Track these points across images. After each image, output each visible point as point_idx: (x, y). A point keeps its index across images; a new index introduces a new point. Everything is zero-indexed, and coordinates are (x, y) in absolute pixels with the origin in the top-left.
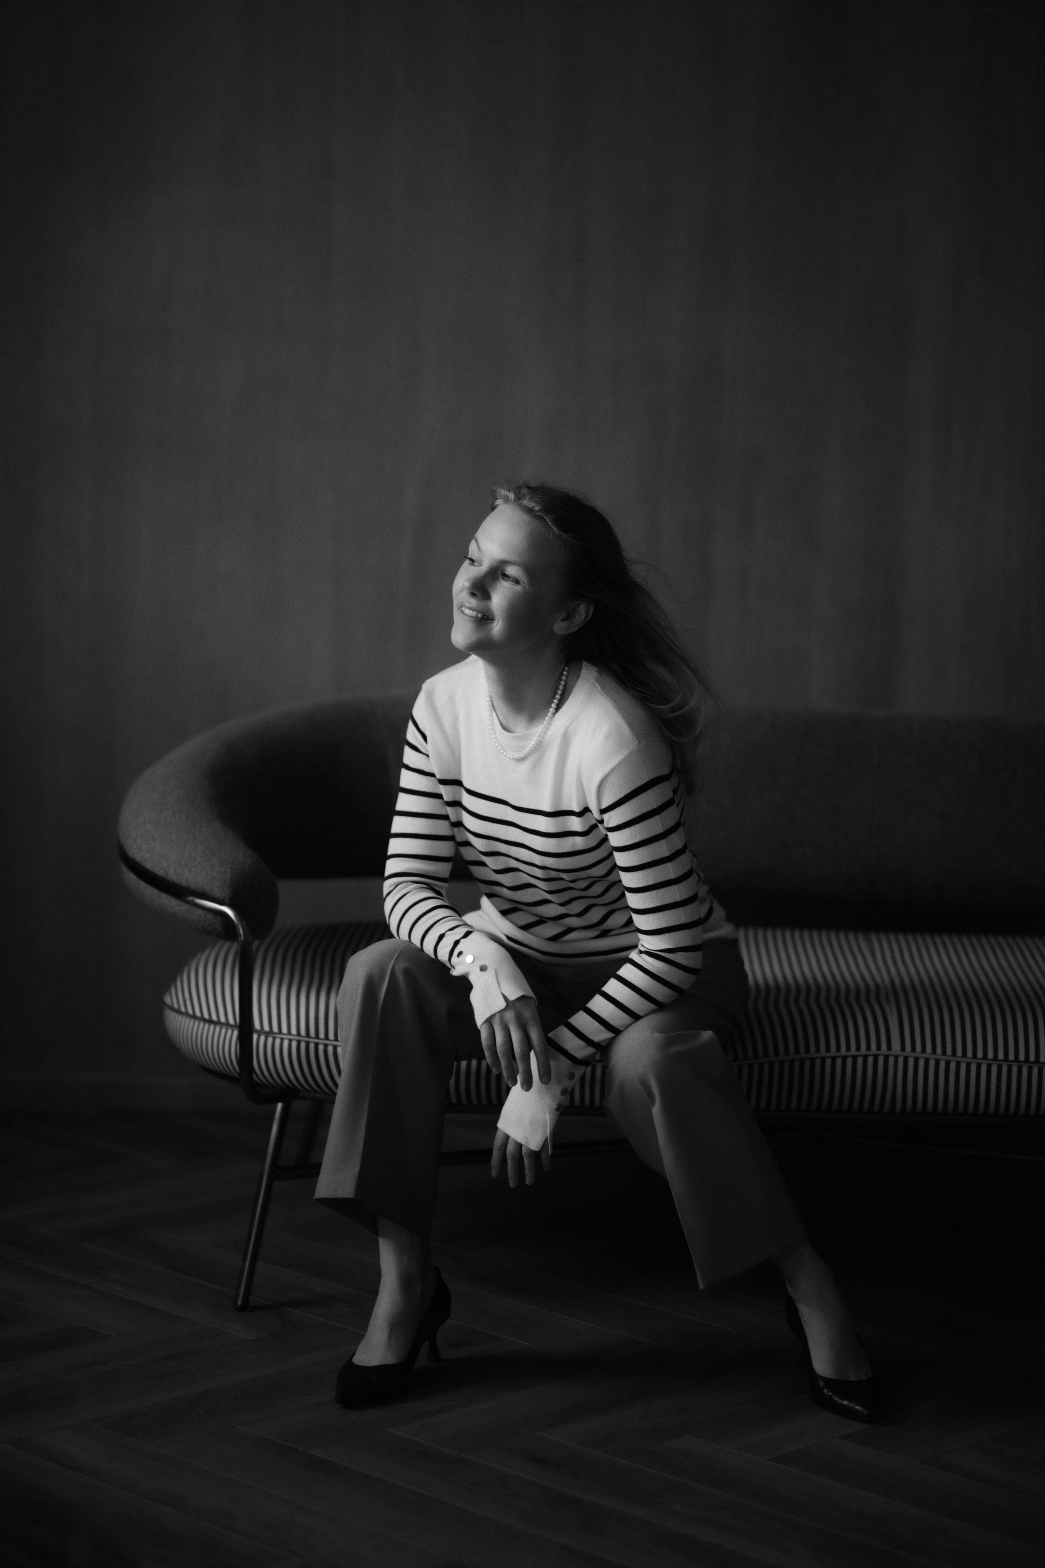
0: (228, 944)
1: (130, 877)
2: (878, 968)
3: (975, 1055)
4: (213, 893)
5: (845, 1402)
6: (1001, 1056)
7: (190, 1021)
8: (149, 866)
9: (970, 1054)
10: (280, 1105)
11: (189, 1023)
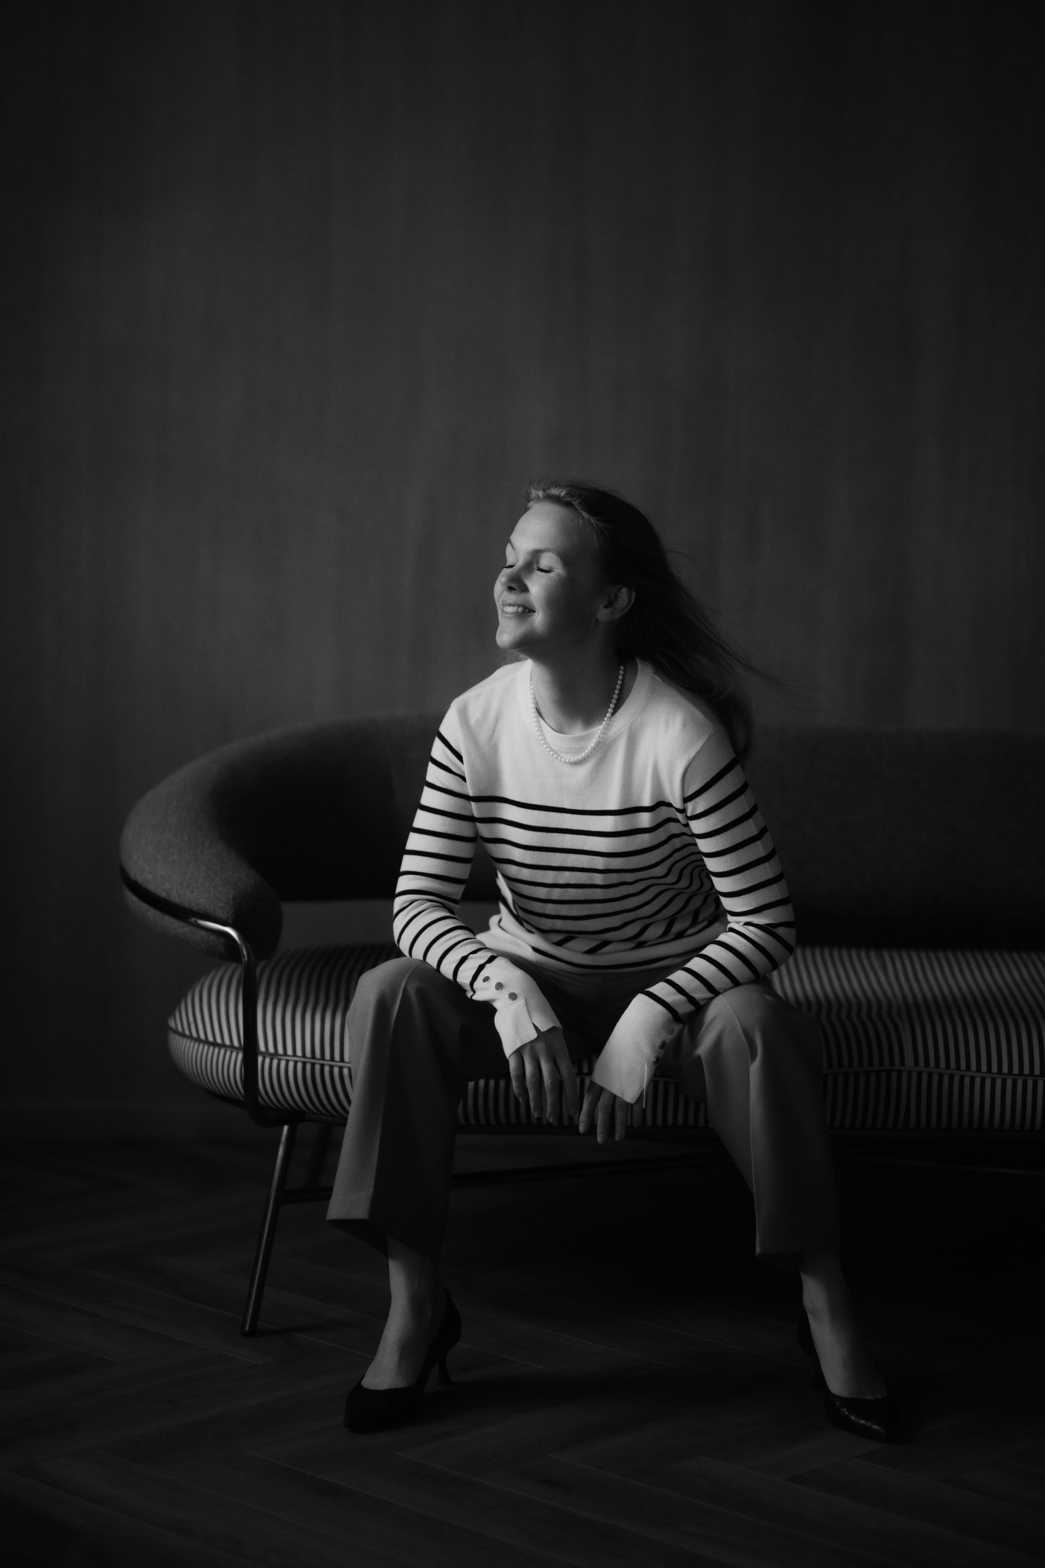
0: (233, 965)
1: (133, 899)
2: (890, 984)
3: (989, 1070)
4: (216, 914)
5: (862, 1422)
6: (1016, 1070)
7: (195, 1043)
8: (151, 887)
9: (984, 1068)
10: (286, 1128)
11: (194, 1046)
